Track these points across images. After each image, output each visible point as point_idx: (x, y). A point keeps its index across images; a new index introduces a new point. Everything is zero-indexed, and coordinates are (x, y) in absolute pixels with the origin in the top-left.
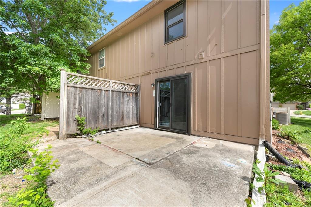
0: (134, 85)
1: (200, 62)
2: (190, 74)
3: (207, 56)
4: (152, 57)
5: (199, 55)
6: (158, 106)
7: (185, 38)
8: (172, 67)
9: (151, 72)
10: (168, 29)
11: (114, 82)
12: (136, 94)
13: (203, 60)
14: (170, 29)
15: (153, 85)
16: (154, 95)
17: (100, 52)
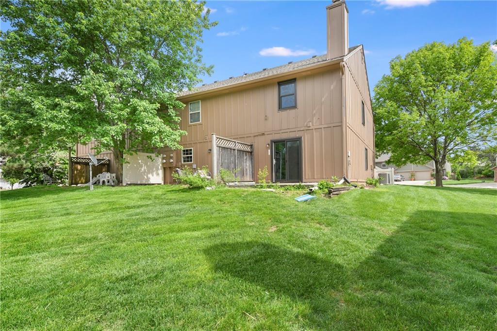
0: (249, 144)
1: (308, 129)
2: (301, 137)
3: (313, 125)
4: (266, 119)
5: (307, 124)
6: (274, 163)
7: (296, 109)
8: (285, 131)
9: (266, 133)
10: (281, 97)
11: (218, 138)
12: (251, 153)
13: (310, 128)
14: (282, 98)
15: (269, 145)
16: (269, 154)
17: (190, 104)
